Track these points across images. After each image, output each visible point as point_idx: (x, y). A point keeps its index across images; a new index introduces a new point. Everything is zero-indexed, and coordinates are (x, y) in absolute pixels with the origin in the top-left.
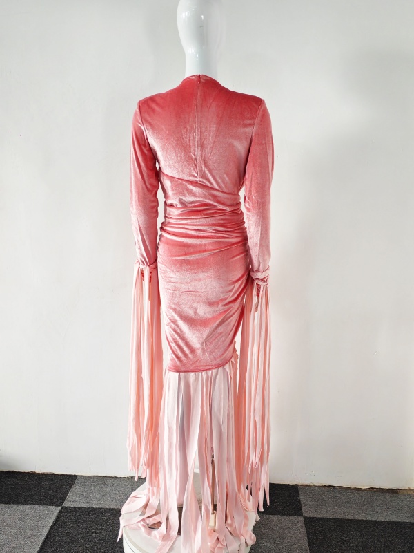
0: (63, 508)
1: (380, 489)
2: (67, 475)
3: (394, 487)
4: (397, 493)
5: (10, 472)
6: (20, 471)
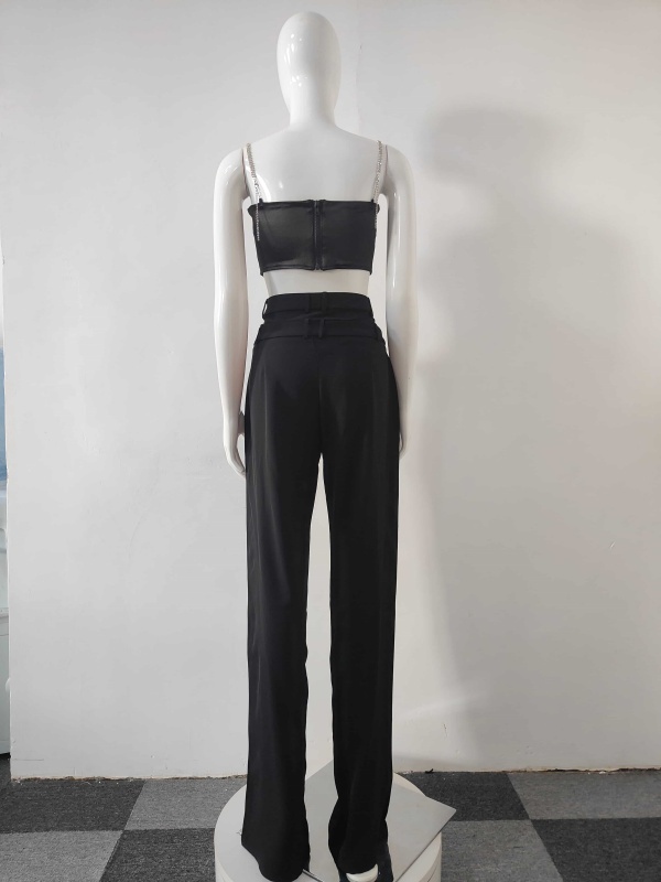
0: (125, 832)
2: (127, 780)
3: (656, 765)
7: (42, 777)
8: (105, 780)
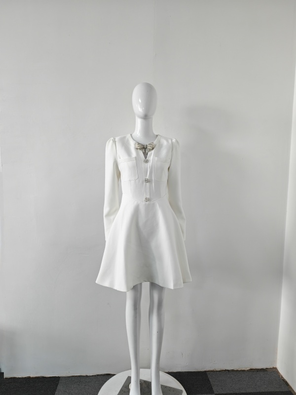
1: (256, 369)
2: (53, 377)
3: (264, 367)
4: (266, 371)
5: (11, 378)
6: (20, 377)
7: (17, 377)
8: (43, 377)
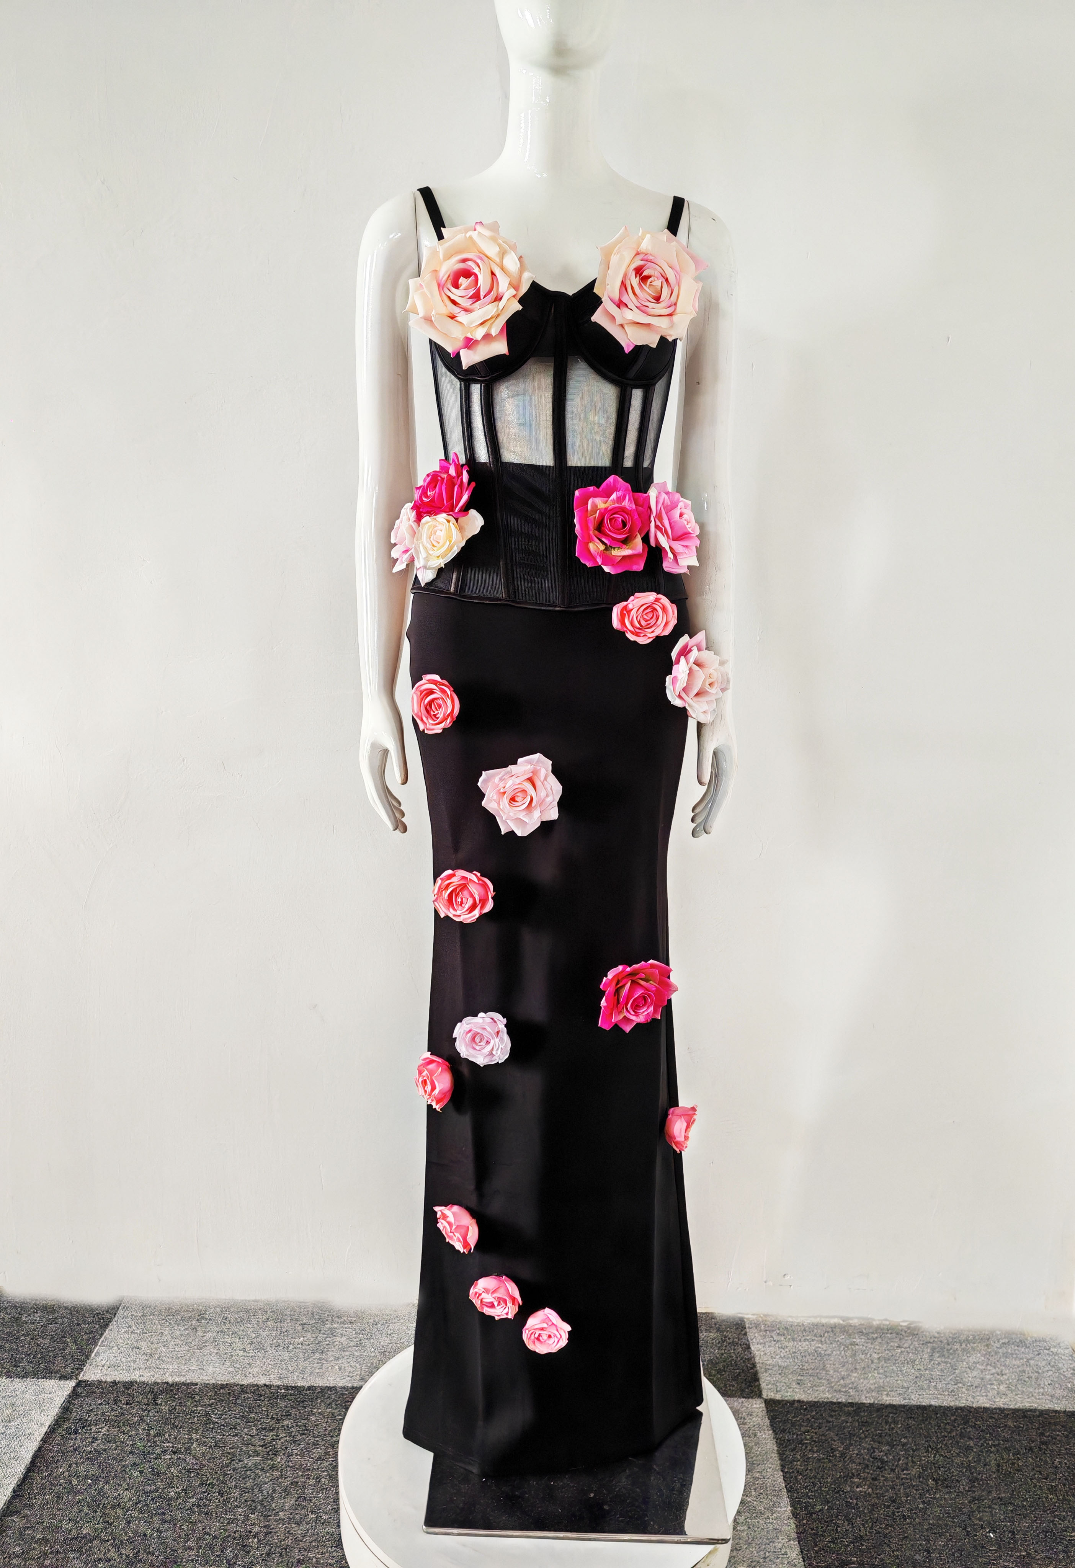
0: (79, 1384)
